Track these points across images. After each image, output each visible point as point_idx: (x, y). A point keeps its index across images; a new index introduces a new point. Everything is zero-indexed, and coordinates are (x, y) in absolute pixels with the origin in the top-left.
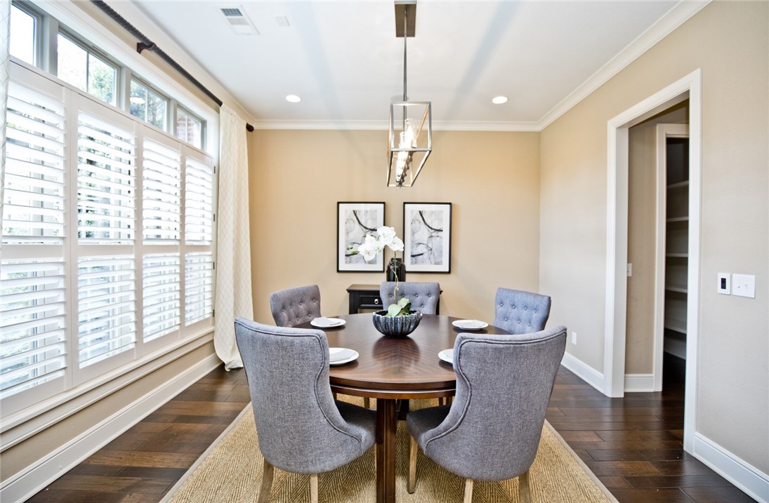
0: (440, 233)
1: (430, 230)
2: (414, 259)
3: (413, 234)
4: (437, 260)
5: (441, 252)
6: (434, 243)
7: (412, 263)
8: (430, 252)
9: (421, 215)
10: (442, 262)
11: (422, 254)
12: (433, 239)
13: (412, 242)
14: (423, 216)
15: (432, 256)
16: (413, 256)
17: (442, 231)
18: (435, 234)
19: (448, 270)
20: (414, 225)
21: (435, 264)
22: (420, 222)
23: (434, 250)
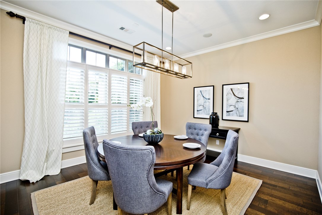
0: (242, 100)
1: (237, 98)
2: (228, 113)
3: (228, 100)
4: (241, 114)
5: (243, 110)
6: (239, 105)
7: (227, 115)
8: (237, 110)
9: (232, 90)
10: (243, 115)
11: (232, 111)
12: (239, 103)
13: (227, 104)
14: (233, 91)
15: (238, 112)
16: (227, 112)
17: (243, 98)
18: (239, 100)
19: (247, 120)
20: (228, 96)
21: (240, 116)
22: (231, 94)
23: (239, 109)
